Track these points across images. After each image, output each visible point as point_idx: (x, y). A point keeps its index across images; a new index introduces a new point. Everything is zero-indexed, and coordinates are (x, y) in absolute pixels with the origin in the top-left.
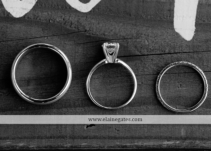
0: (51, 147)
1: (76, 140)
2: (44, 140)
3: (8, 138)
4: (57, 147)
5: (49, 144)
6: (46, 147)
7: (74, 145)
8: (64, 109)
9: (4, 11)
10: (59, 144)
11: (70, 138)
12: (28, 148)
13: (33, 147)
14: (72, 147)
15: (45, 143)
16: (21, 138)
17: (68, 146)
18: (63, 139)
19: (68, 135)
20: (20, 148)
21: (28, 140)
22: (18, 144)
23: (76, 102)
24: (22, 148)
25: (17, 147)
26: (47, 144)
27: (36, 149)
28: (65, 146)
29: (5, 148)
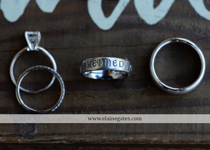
0: (182, 142)
1: (205, 136)
2: (176, 136)
3: (143, 133)
4: (188, 142)
5: (181, 139)
6: (177, 142)
7: (204, 140)
8: (195, 108)
9: (139, 19)
10: (190, 139)
11: (200, 133)
12: (161, 142)
13: (166, 142)
14: (201, 142)
15: (177, 138)
16: (155, 133)
17: (198, 141)
18: (194, 135)
19: (198, 131)
20: (154, 142)
21: (162, 135)
22: (152, 139)
23: (205, 101)
24: (155, 142)
25: (151, 142)
26: (178, 139)
27: (168, 143)
28: (196, 140)
29: (140, 142)
